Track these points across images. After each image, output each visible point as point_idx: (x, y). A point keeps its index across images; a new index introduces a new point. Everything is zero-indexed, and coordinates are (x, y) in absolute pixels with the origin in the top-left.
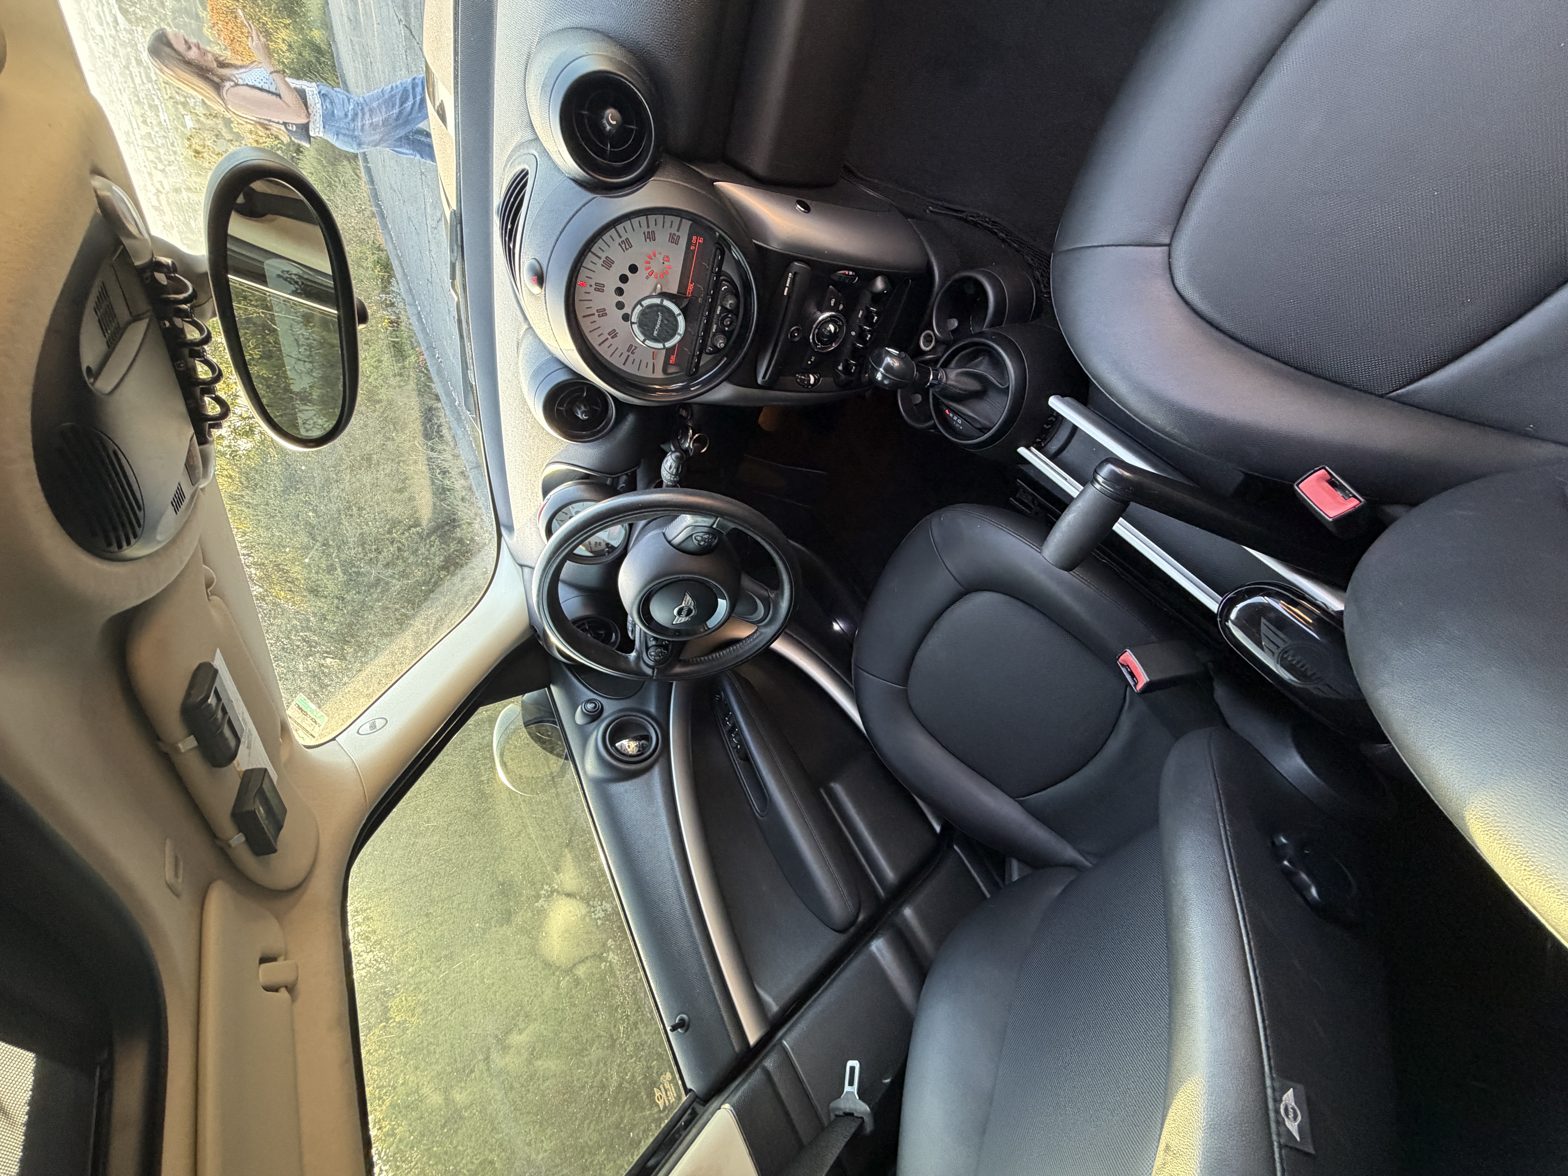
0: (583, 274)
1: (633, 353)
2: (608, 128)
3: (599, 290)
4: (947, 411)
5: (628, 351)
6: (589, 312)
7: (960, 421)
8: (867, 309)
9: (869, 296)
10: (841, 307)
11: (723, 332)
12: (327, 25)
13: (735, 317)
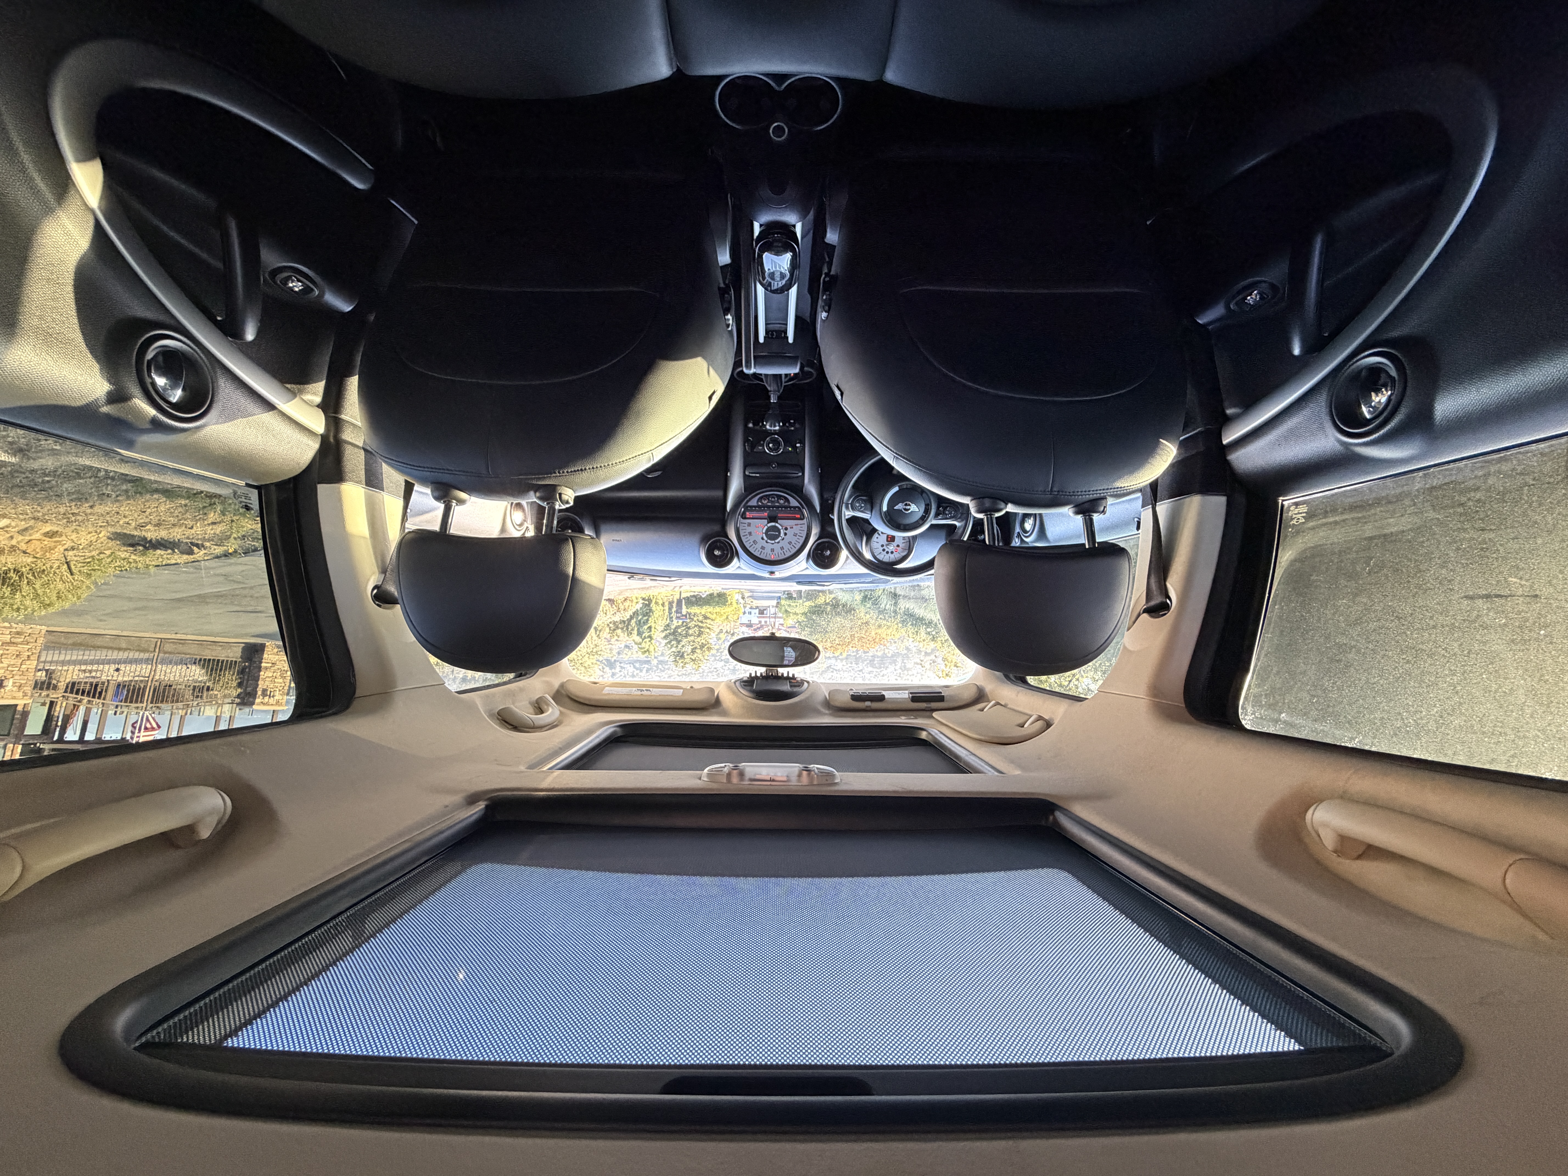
0: (770, 559)
1: (797, 538)
2: (719, 552)
3: (776, 553)
5: (796, 540)
6: (783, 555)
13: (770, 496)
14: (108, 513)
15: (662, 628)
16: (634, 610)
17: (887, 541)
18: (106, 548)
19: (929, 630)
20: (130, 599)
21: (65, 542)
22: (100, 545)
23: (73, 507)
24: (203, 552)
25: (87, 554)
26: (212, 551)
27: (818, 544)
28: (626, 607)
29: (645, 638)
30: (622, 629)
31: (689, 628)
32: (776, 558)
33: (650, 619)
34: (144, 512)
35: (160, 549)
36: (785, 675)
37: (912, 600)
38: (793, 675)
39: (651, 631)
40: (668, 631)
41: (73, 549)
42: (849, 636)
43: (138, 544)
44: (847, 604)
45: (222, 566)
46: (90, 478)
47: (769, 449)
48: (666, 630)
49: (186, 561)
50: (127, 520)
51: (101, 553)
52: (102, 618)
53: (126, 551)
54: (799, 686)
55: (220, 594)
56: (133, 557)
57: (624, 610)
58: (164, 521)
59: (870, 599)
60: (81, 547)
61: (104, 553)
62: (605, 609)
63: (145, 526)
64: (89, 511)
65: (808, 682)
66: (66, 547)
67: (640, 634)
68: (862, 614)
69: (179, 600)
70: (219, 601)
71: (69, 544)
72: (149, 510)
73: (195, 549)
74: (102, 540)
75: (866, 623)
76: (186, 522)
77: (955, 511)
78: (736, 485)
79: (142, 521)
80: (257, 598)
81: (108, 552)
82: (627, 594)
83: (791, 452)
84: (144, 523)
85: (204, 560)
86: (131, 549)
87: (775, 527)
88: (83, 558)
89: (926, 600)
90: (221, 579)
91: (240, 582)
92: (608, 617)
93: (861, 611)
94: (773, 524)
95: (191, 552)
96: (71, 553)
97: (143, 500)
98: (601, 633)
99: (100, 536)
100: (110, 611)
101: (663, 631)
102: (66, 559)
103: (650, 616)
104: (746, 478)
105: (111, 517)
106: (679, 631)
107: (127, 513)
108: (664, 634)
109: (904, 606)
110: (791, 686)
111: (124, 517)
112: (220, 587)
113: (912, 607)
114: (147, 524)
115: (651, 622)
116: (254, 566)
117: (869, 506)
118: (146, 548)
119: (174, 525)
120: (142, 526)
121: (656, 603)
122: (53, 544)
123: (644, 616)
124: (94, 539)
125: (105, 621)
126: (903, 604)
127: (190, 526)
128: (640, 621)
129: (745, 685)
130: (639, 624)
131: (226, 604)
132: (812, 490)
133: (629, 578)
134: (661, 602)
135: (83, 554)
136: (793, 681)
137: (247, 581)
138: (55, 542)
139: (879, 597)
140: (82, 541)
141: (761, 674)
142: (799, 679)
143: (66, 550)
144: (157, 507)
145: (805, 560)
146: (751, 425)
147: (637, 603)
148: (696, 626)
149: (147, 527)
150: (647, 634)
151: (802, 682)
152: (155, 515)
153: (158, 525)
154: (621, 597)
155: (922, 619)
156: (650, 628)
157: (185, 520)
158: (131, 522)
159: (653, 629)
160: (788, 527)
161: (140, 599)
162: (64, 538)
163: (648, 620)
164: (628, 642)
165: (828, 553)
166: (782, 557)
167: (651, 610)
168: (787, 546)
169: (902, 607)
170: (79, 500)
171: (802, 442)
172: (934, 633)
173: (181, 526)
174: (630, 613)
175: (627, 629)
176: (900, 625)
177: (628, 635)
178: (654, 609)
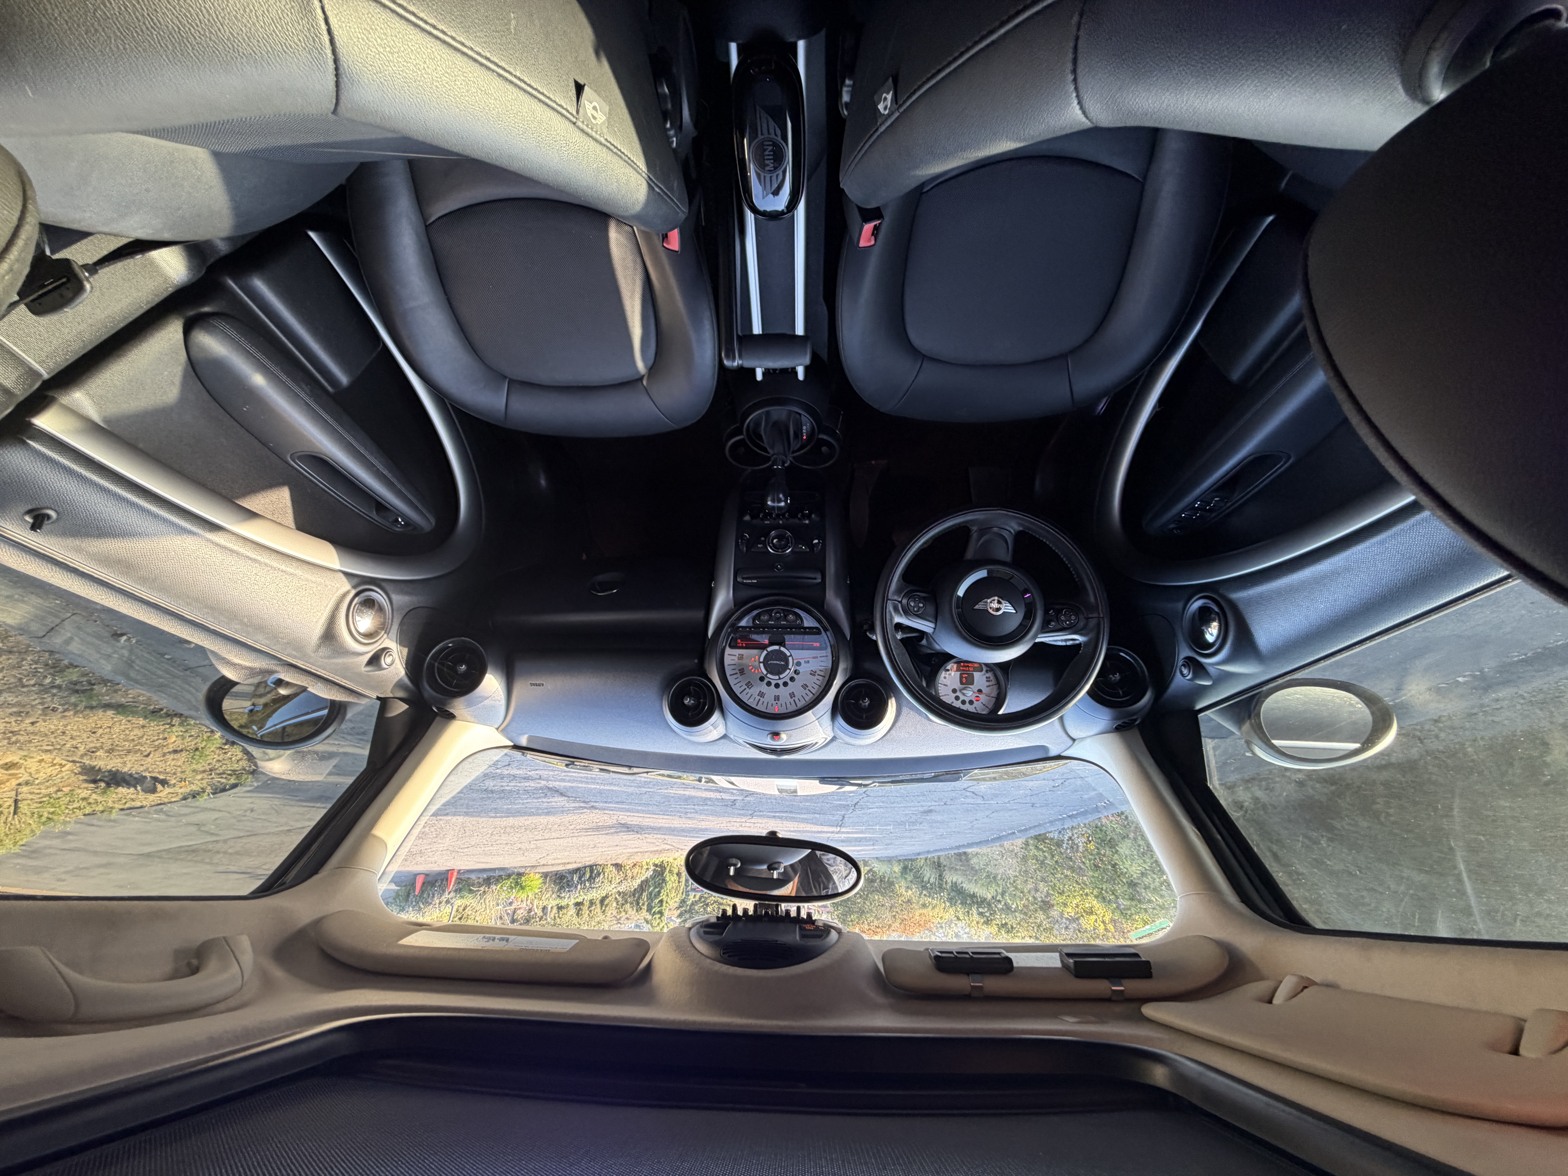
0: (770, 710)
1: (816, 672)
2: (692, 702)
3: (778, 699)
4: (805, 437)
5: (815, 675)
6: (793, 703)
7: (804, 428)
8: (762, 519)
9: (755, 521)
10: (763, 539)
11: (785, 616)
12: (889, 860)
13: (774, 611)
14: (52, 733)
15: (677, 905)
16: (643, 878)
17: (962, 683)
18: (66, 784)
19: (981, 910)
20: (95, 853)
21: (21, 775)
22: (59, 780)
23: (14, 724)
24: (168, 790)
25: (43, 791)
26: (177, 789)
27: (852, 689)
28: (635, 874)
29: (654, 913)
30: (631, 903)
31: (707, 905)
32: (783, 710)
33: (663, 891)
34: (94, 733)
35: (123, 787)
36: (793, 914)
37: (959, 872)
38: (809, 915)
39: (662, 906)
40: (683, 909)
41: (27, 783)
42: (889, 917)
43: (100, 780)
44: (884, 877)
45: (194, 813)
46: (34, 685)
47: (774, 547)
48: (680, 907)
49: (153, 803)
50: (74, 743)
51: (59, 790)
52: (63, 876)
53: (87, 789)
54: (820, 937)
55: (190, 848)
56: (94, 796)
57: (632, 877)
58: (117, 745)
59: (911, 870)
60: (37, 782)
61: (62, 790)
62: (610, 876)
63: (96, 752)
64: (31, 729)
65: (839, 932)
66: (20, 780)
67: (649, 909)
68: (903, 890)
69: (149, 855)
70: (190, 857)
71: (26, 777)
72: (101, 731)
73: (159, 787)
74: (64, 774)
75: (909, 900)
76: (142, 748)
77: (1077, 615)
78: (722, 600)
79: (92, 745)
80: (231, 854)
81: (67, 790)
82: (637, 859)
83: (805, 552)
84: (95, 747)
85: (171, 802)
86: (93, 785)
87: (779, 651)
88: (38, 796)
89: (976, 871)
90: (193, 829)
91: (212, 834)
92: (613, 886)
93: (901, 887)
94: (776, 647)
95: (153, 791)
96: (25, 789)
97: (96, 718)
98: (607, 908)
99: (63, 769)
100: (70, 868)
101: (678, 908)
102: (17, 796)
103: (662, 888)
104: (737, 586)
105: (55, 737)
106: (696, 908)
107: (75, 734)
108: (679, 911)
109: (951, 878)
110: (803, 936)
111: (72, 738)
112: (192, 840)
113: (960, 881)
114: (98, 749)
115: (663, 896)
116: (229, 813)
117: (931, 609)
118: (108, 785)
119: (129, 751)
120: (93, 752)
121: (671, 872)
122: (6, 777)
123: (656, 887)
124: (55, 772)
125: (64, 880)
126: (951, 877)
127: (145, 753)
128: (651, 893)
129: (706, 933)
130: (651, 898)
131: (196, 862)
132: (836, 604)
133: (567, 765)
134: (676, 871)
135: (38, 791)
136: (808, 927)
137: (220, 833)
138: (10, 775)
139: (921, 868)
140: (41, 774)
141: (745, 911)
142: (820, 924)
143: (19, 784)
144: (110, 727)
145: (828, 715)
146: (747, 518)
147: (647, 869)
148: (715, 902)
149: (98, 753)
150: (657, 909)
151: (827, 929)
152: (106, 737)
153: (110, 751)
154: (630, 862)
155: (973, 896)
156: (661, 901)
157: (142, 746)
158: (79, 745)
159: (664, 904)
160: (802, 661)
161: (106, 854)
162: (22, 770)
163: (659, 892)
164: (639, 922)
165: (867, 702)
166: (792, 708)
167: (664, 880)
168: (799, 692)
169: (949, 881)
170: (19, 714)
171: (822, 538)
172: (987, 914)
173: (136, 752)
174: (639, 881)
175: (638, 904)
176: (948, 904)
177: (637, 911)
178: (667, 879)
